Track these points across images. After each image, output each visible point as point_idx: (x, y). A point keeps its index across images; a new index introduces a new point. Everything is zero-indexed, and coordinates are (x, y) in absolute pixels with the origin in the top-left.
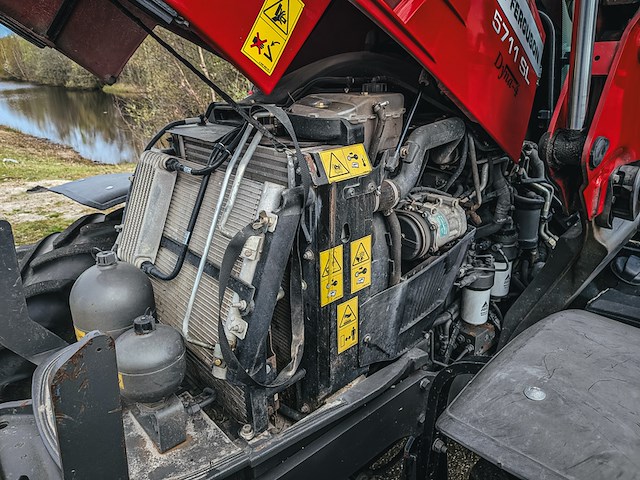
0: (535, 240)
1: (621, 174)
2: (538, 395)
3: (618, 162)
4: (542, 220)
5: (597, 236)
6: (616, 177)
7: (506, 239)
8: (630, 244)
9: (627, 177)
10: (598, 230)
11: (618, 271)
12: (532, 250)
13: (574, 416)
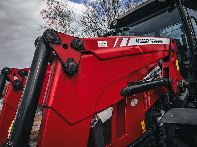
0: (168, 104)
1: (179, 84)
2: (172, 115)
3: (178, 82)
4: (168, 99)
5: (179, 98)
6: (178, 85)
7: (161, 104)
8: (187, 101)
9: (180, 84)
10: (179, 97)
11: (188, 106)
12: (168, 107)
13: (178, 116)
